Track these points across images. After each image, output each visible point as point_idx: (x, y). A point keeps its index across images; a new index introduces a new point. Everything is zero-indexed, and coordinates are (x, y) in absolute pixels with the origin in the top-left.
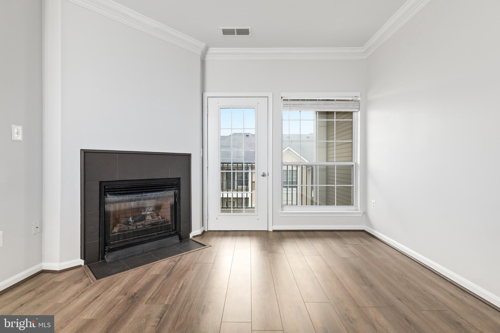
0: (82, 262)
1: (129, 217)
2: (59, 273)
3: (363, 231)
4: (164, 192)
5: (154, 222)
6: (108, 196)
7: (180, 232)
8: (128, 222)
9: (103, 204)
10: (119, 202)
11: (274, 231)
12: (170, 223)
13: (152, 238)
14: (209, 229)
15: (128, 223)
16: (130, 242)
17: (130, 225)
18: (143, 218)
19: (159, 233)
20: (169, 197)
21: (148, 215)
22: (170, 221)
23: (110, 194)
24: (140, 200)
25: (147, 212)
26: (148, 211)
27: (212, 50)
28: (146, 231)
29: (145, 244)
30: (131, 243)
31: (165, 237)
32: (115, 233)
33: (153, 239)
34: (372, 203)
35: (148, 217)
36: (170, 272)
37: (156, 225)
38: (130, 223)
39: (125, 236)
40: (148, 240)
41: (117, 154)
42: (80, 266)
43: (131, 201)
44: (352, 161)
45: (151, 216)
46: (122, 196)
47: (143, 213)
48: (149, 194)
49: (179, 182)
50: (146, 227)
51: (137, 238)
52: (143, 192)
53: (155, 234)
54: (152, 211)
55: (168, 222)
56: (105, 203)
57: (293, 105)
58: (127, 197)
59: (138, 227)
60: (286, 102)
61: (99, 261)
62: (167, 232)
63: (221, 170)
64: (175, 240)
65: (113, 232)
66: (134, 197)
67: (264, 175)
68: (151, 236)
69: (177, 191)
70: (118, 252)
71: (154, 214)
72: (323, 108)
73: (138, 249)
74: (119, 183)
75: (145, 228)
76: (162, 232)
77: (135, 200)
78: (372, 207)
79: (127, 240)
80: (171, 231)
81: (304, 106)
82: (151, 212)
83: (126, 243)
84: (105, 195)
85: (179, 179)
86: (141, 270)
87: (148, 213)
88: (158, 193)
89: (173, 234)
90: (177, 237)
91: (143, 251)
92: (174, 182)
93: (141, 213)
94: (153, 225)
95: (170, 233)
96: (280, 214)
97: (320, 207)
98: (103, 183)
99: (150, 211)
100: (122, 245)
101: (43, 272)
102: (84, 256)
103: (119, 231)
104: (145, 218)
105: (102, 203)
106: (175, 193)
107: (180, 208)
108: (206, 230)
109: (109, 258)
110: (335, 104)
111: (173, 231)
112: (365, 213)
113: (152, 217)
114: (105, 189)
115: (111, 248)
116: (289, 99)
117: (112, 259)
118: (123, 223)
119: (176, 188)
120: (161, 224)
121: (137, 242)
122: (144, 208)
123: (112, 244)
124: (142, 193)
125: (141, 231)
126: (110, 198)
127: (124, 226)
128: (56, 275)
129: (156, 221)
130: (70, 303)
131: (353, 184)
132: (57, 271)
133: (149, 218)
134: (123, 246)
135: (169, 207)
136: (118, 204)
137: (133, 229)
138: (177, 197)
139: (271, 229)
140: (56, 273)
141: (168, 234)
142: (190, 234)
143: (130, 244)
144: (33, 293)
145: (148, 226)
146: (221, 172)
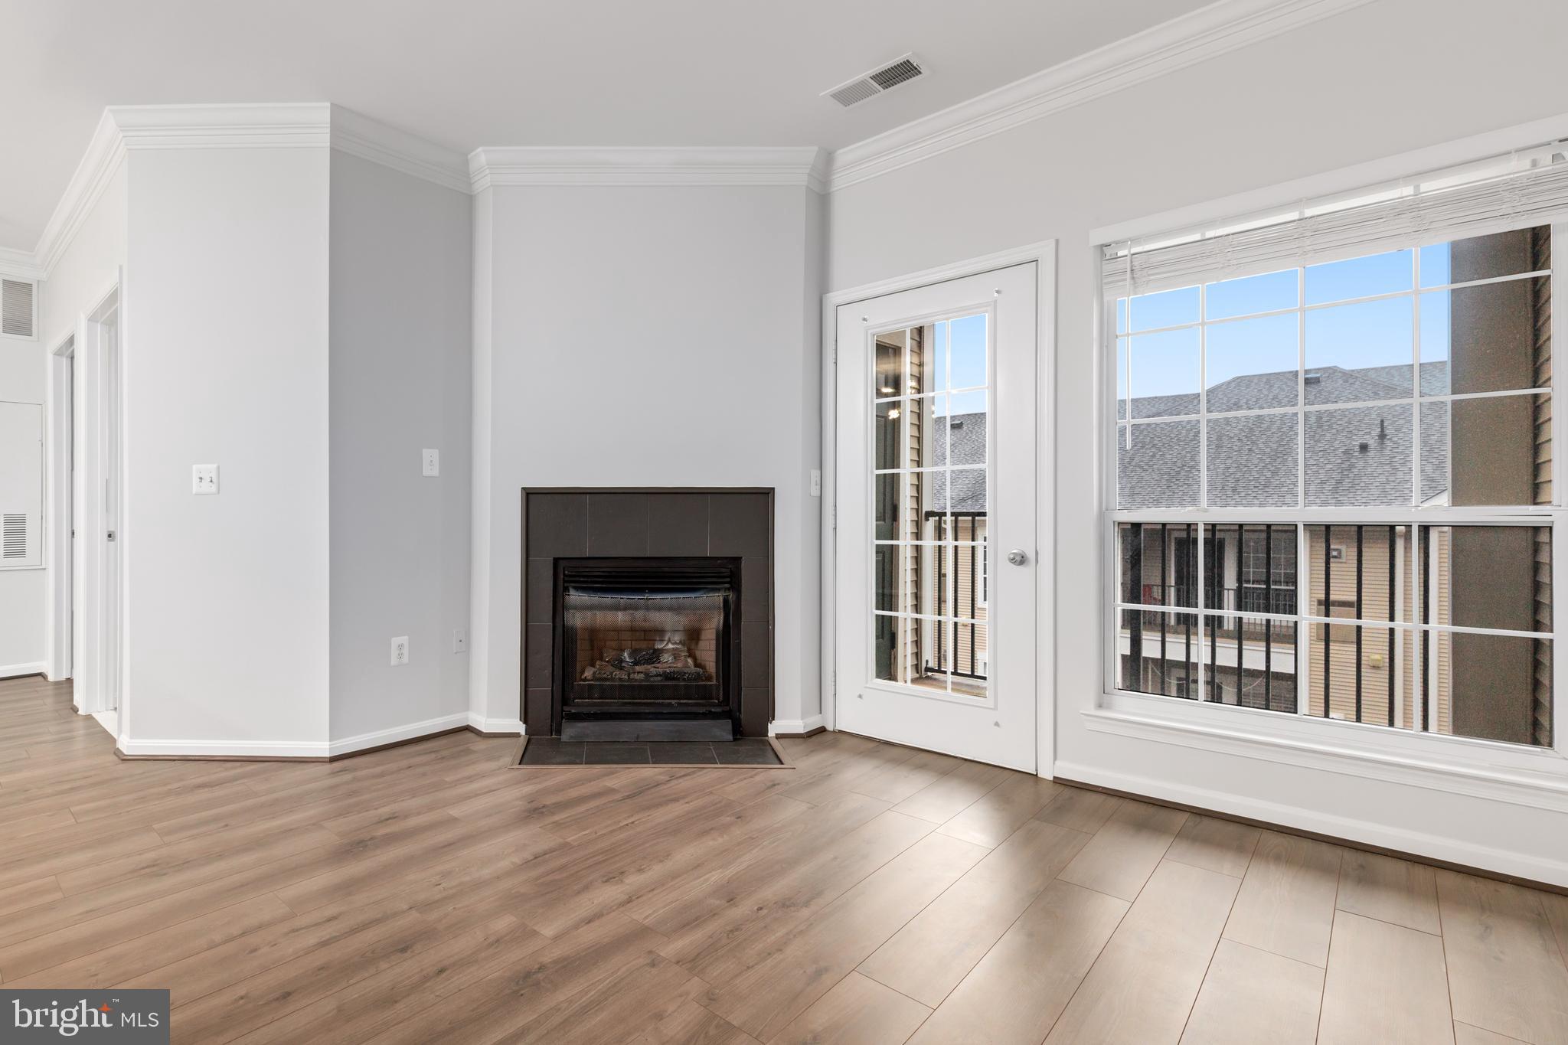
0: (521, 728)
1: (623, 651)
2: (484, 737)
4: (697, 595)
5: (672, 670)
6: (572, 592)
7: (740, 711)
8: (622, 661)
9: (561, 609)
10: (591, 607)
11: (1057, 781)
12: (714, 682)
13: (661, 711)
14: (839, 727)
15: (619, 663)
16: (613, 709)
17: (621, 668)
18: (655, 656)
19: (682, 701)
20: (710, 608)
21: (668, 651)
22: (714, 675)
23: (576, 589)
24: (636, 608)
25: (667, 644)
26: (669, 641)
28: (648, 690)
29: (644, 723)
30: (614, 711)
31: (695, 716)
32: (585, 680)
33: (662, 713)
35: (666, 655)
36: (639, 791)
37: (674, 679)
38: (623, 665)
39: (604, 693)
40: (652, 713)
41: (588, 496)
42: (517, 735)
43: (617, 608)
45: (674, 655)
46: (599, 595)
47: (659, 646)
48: (659, 596)
49: (739, 568)
50: (652, 679)
51: (630, 703)
52: (647, 589)
53: (673, 702)
54: (680, 642)
55: (709, 678)
56: (564, 607)
58: (608, 599)
59: (636, 676)
61: (552, 735)
62: (703, 705)
63: (876, 538)
64: (722, 730)
65: (582, 676)
66: (623, 599)
67: (1021, 560)
68: (662, 705)
69: (732, 596)
70: (585, 724)
71: (683, 651)
73: (629, 729)
74: (591, 563)
75: (648, 681)
76: (690, 701)
77: (625, 608)
79: (608, 702)
80: (714, 705)
82: (678, 644)
83: (606, 709)
84: (566, 589)
85: (738, 560)
86: (595, 771)
87: (670, 646)
88: (682, 596)
89: (715, 713)
90: (727, 724)
91: (638, 737)
92: (723, 570)
93: (654, 645)
94: (667, 676)
95: (708, 709)
98: (561, 562)
99: (675, 643)
100: (593, 710)
101: (467, 729)
102: (525, 717)
103: (594, 679)
104: (658, 657)
105: (559, 607)
106: (726, 601)
107: (739, 644)
108: (830, 728)
109: (568, 733)
111: (719, 705)
113: (676, 657)
114: (564, 574)
115: (573, 711)
117: (572, 737)
118: (608, 662)
119: (727, 586)
120: (689, 679)
121: (625, 711)
122: (660, 632)
123: (578, 705)
124: (641, 591)
125: (640, 687)
126: (575, 597)
127: (611, 669)
128: (478, 739)
129: (676, 670)
130: (456, 785)
132: (482, 732)
133: (667, 658)
134: (595, 714)
135: (714, 637)
136: (589, 614)
137: (620, 679)
138: (732, 614)
139: (1048, 774)
140: (481, 736)
141: (702, 710)
142: (769, 727)
144: (433, 756)
145: (656, 679)
146: (877, 545)
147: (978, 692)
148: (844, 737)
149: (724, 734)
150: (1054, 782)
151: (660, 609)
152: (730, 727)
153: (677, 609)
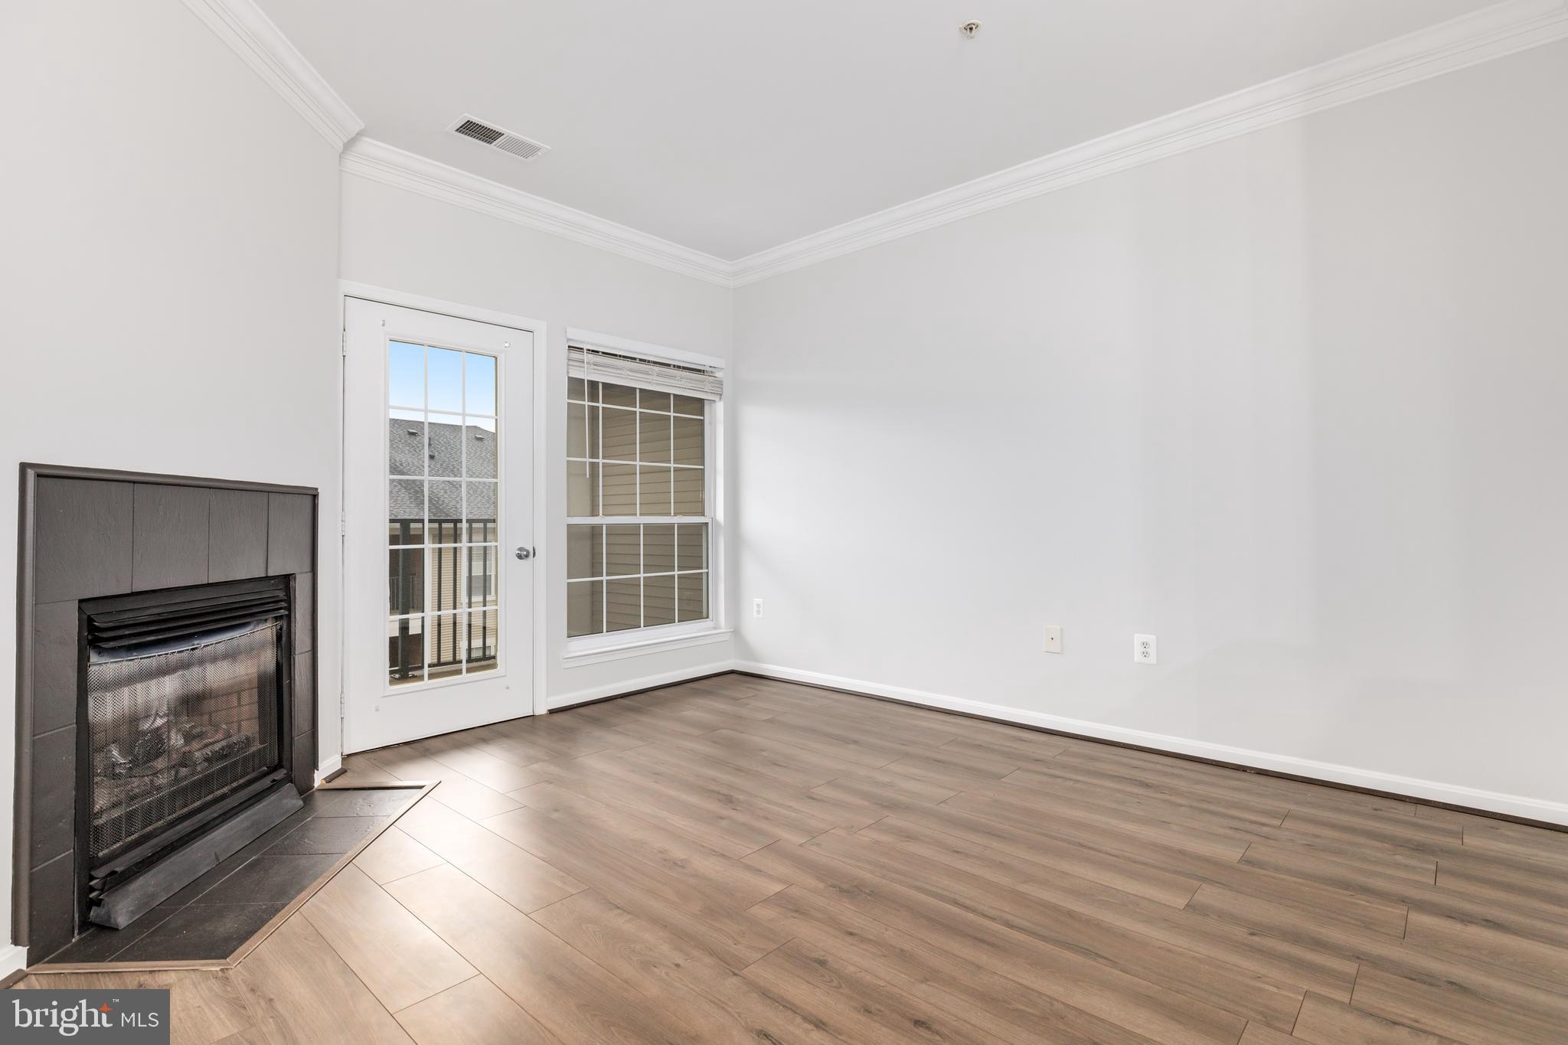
3: (732, 672)
6: (97, 658)
10: (131, 680)
11: (552, 712)
20: (262, 645)
23: (103, 651)
27: (367, 145)
29: (213, 834)
34: (755, 606)
40: (220, 815)
42: (21, 975)
44: (703, 514)
46: (141, 655)
49: (289, 588)
57: (594, 365)
58: (153, 657)
60: (575, 355)
63: (390, 545)
65: (96, 810)
69: (282, 625)
70: (141, 881)
72: (657, 384)
73: (200, 854)
74: (135, 603)
78: (755, 614)
81: (618, 371)
85: (289, 576)
95: (271, 778)
96: (565, 661)
97: (647, 630)
98: (87, 605)
106: (277, 632)
109: (123, 910)
110: (678, 378)
112: (736, 632)
116: (585, 347)
117: (133, 913)
119: (281, 612)
120: (238, 751)
126: (104, 667)
131: (707, 568)
138: (284, 648)
139: (542, 710)
141: (264, 783)
142: (315, 775)
143: (172, 843)
146: (390, 550)
147: (494, 666)
148: (353, 758)
149: (294, 801)
150: (550, 713)
151: (214, 659)
152: (295, 791)
153: (231, 656)
